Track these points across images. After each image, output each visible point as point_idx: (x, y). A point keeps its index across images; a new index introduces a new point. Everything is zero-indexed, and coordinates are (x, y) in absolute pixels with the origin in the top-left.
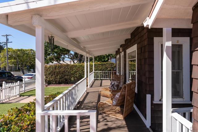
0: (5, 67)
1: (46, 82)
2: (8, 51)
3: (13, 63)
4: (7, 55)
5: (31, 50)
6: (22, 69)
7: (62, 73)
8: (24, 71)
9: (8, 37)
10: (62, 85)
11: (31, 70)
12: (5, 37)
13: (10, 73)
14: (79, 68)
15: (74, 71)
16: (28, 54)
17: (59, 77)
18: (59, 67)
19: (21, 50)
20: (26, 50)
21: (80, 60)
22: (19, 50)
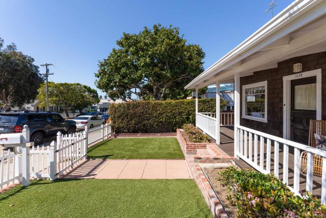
0: (44, 107)
1: (113, 129)
2: (48, 86)
3: (55, 102)
4: (47, 91)
5: (78, 84)
6: (65, 110)
7: (140, 116)
8: (68, 113)
9: (49, 67)
10: (139, 135)
11: (76, 111)
12: (45, 66)
13: (59, 115)
14: (167, 107)
15: (158, 112)
16: (74, 90)
17: (133, 122)
18: (133, 107)
19: (66, 84)
20: (72, 85)
21: (156, 95)
22: (62, 85)
